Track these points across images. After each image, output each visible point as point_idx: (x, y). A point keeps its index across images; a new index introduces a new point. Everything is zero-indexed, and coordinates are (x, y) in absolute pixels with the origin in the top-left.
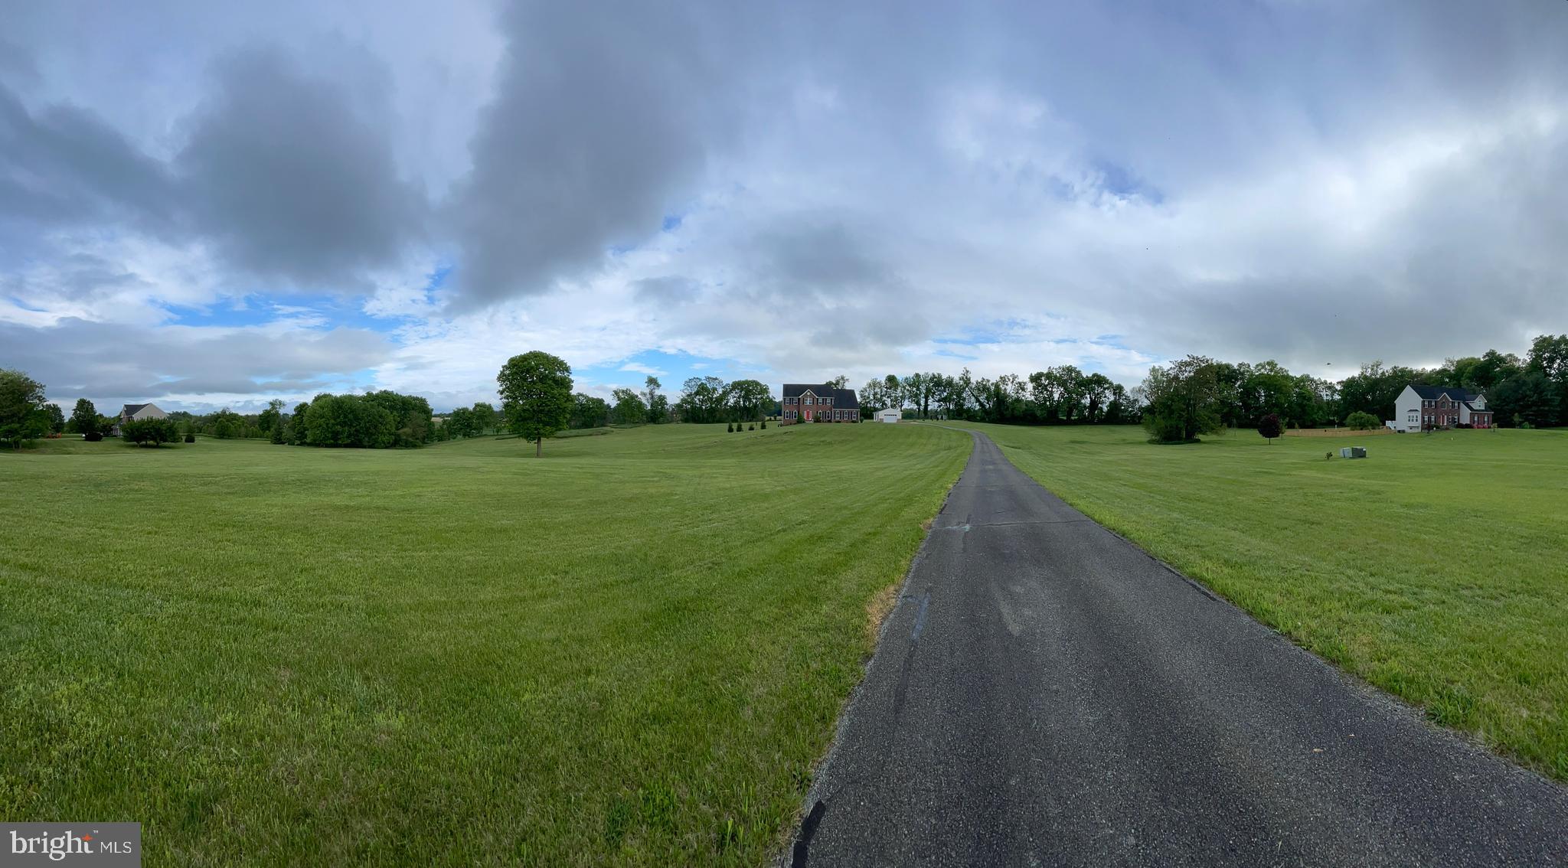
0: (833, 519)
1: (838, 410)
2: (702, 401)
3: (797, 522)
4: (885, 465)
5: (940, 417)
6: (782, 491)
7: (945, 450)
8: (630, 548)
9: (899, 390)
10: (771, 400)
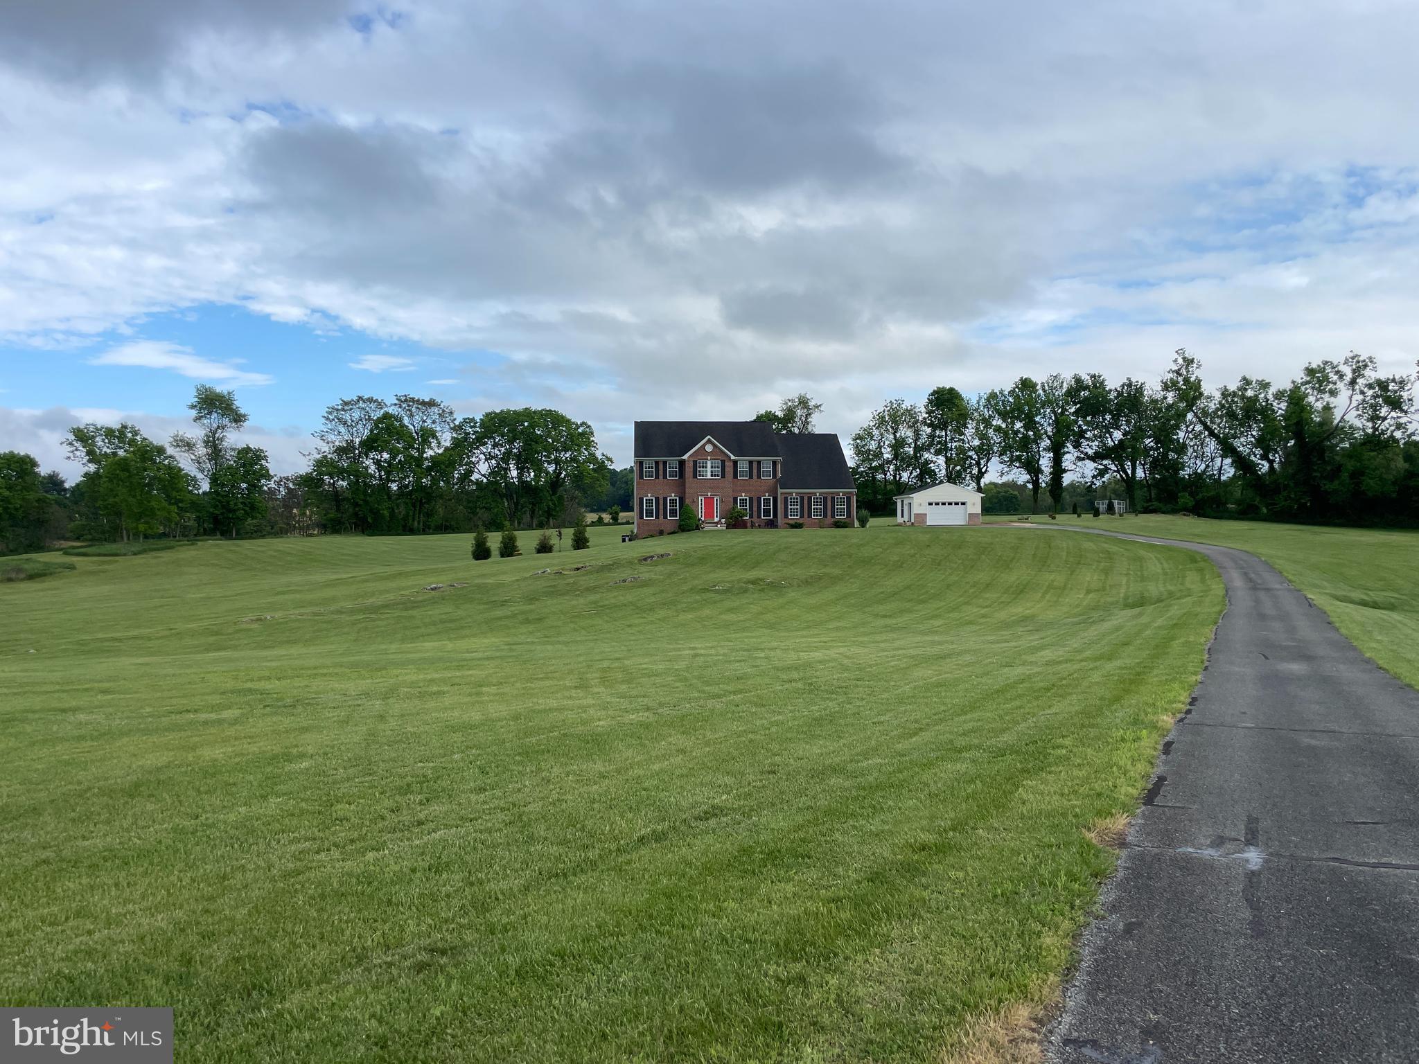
0: (803, 801)
1: (794, 493)
2: (389, 468)
3: (695, 812)
4: (937, 650)
5: (1103, 506)
6: (647, 726)
7: (1127, 606)
8: (128, 947)
9: (970, 430)
10: (601, 467)
